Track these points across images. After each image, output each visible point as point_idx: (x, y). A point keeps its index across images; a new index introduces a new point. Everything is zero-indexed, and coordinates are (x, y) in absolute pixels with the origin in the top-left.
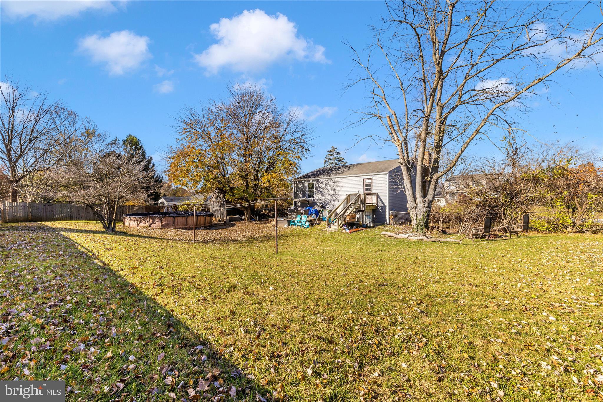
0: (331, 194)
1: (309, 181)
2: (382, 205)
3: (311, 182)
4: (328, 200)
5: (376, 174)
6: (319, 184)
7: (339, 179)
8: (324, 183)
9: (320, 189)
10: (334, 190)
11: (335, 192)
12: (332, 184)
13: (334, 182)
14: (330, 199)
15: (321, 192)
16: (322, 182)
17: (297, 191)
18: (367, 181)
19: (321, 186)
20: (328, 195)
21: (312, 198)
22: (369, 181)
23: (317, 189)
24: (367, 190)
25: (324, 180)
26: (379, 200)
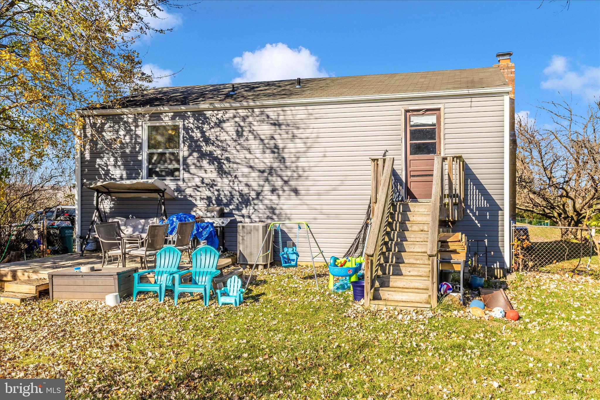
0: (261, 166)
1: (156, 116)
2: (484, 204)
3: (167, 120)
4: (246, 190)
5: (465, 92)
6: (206, 127)
7: (300, 113)
8: (230, 127)
9: (210, 148)
10: (275, 150)
11: (282, 160)
12: (265, 130)
13: (277, 124)
14: (254, 185)
15: (213, 159)
16: (219, 123)
17: (96, 154)
18: (416, 120)
19: (212, 138)
20: (246, 170)
21: (170, 184)
22: (430, 120)
23: (194, 146)
24: (417, 149)
25: (230, 114)
26: (471, 186)
